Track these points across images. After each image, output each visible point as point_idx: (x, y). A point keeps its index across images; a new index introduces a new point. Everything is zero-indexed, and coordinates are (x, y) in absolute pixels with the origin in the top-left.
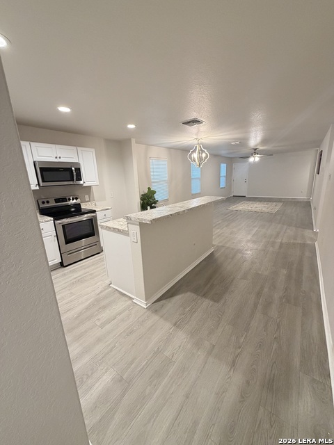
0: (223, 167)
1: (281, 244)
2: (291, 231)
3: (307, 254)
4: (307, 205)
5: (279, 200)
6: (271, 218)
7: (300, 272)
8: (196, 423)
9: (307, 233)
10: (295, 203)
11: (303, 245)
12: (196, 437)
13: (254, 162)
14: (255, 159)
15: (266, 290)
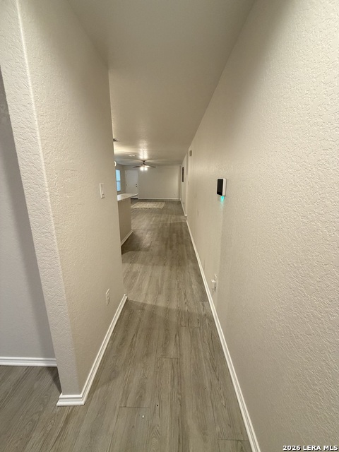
0: (118, 172)
1: (170, 224)
2: (174, 217)
3: (184, 226)
4: (179, 203)
5: (162, 201)
6: (160, 211)
7: (182, 233)
8: (158, 280)
9: (182, 217)
10: (172, 202)
11: (181, 223)
12: (164, 287)
13: (144, 171)
14: (144, 169)
15: (169, 242)
